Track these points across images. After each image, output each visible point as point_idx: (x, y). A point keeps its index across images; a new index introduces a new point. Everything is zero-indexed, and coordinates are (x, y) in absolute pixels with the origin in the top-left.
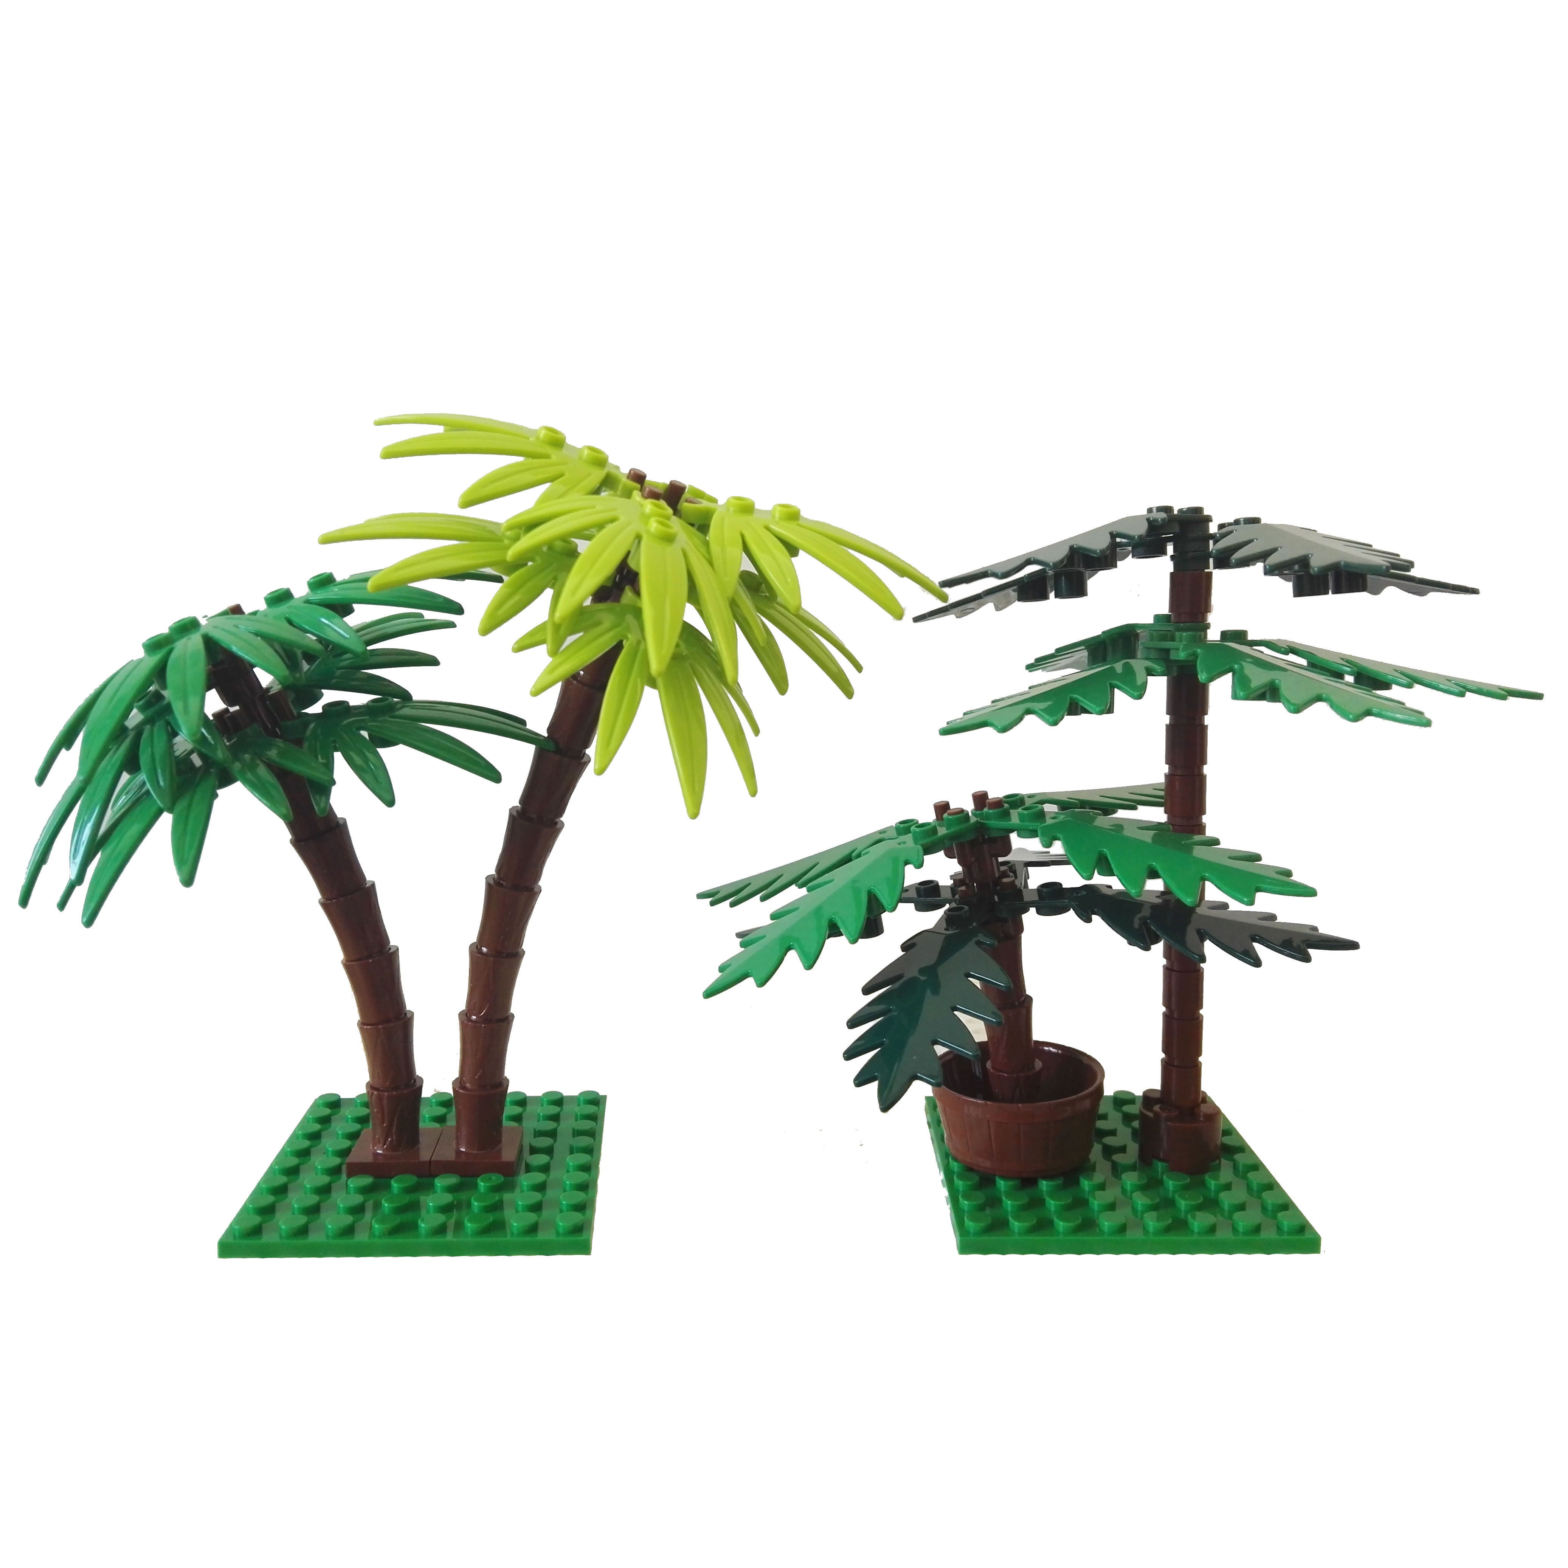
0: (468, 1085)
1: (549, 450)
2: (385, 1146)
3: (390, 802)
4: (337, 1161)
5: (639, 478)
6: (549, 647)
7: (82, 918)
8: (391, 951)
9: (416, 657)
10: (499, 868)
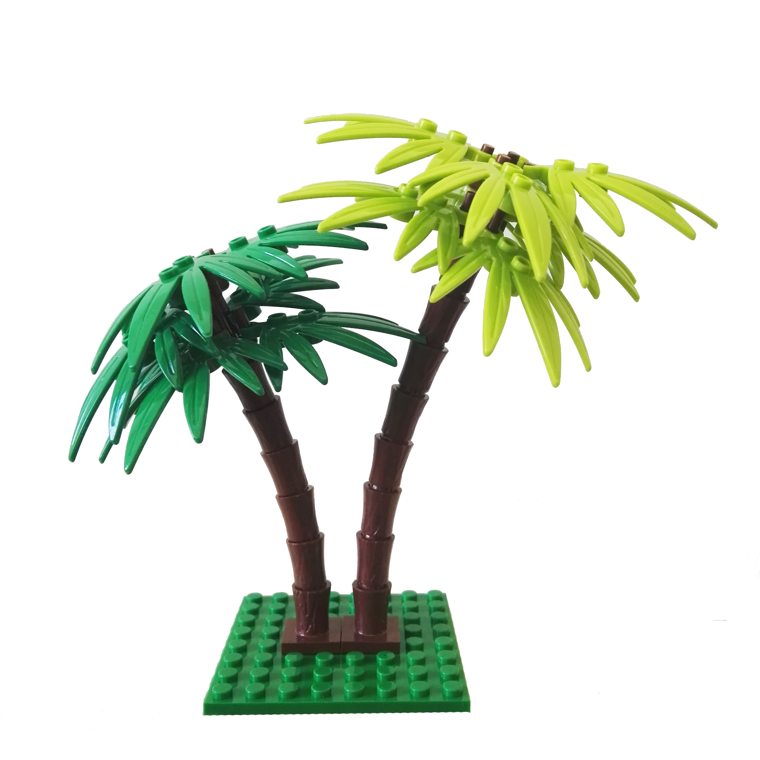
0: (364, 586)
1: (427, 133)
2: (307, 631)
3: (325, 382)
4: (272, 642)
5: (490, 150)
6: (441, 268)
7: (125, 468)
8: (309, 490)
9: (324, 283)
10: (385, 428)
